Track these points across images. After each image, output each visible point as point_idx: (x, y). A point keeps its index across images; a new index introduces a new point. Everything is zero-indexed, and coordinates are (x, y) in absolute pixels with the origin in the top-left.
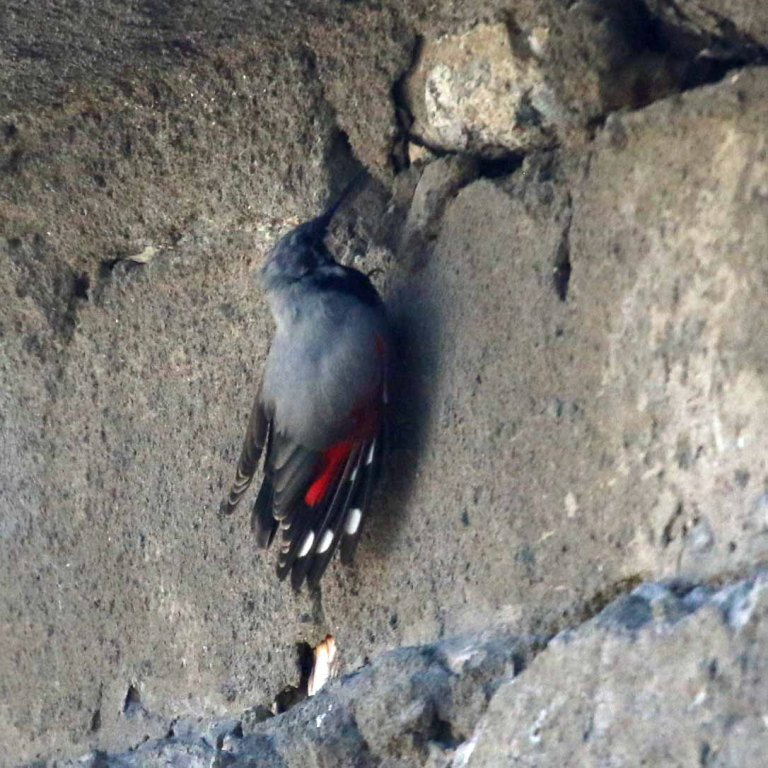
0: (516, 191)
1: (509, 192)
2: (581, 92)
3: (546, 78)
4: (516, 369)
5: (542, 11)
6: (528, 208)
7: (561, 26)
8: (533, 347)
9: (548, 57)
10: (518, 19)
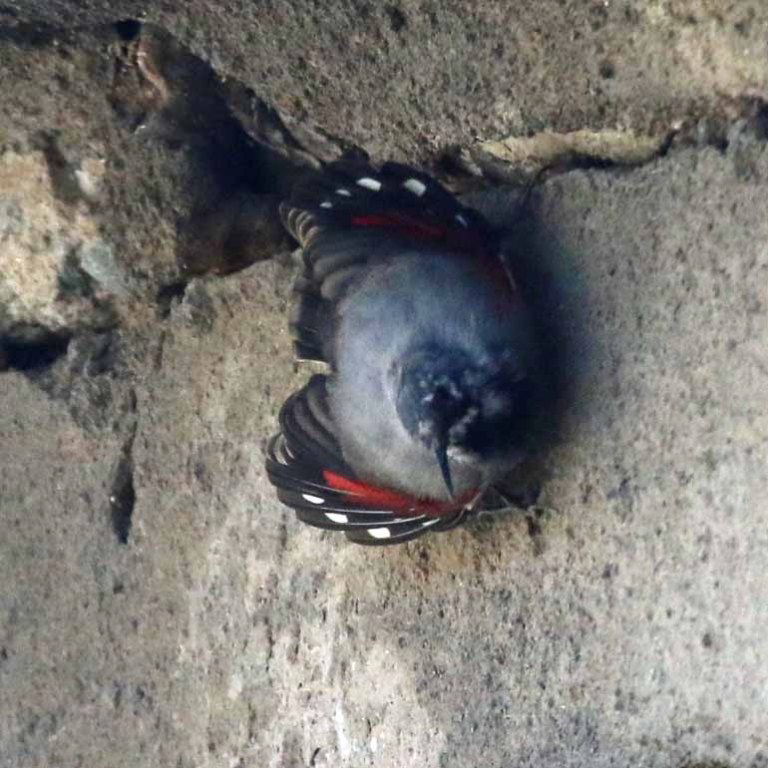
0: (59, 387)
1: (48, 389)
2: (149, 250)
3: (102, 229)
4: (56, 639)
5: (95, 135)
6: (74, 412)
7: (123, 156)
8: (80, 607)
9: (104, 199)
10: (60, 144)
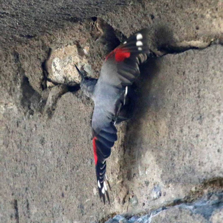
0: (79, 96)
1: (77, 96)
2: (99, 66)
3: (89, 62)
4: (78, 150)
5: (87, 41)
6: (83, 101)
7: (93, 46)
8: (84, 143)
9: (89, 55)
10: (80, 43)
